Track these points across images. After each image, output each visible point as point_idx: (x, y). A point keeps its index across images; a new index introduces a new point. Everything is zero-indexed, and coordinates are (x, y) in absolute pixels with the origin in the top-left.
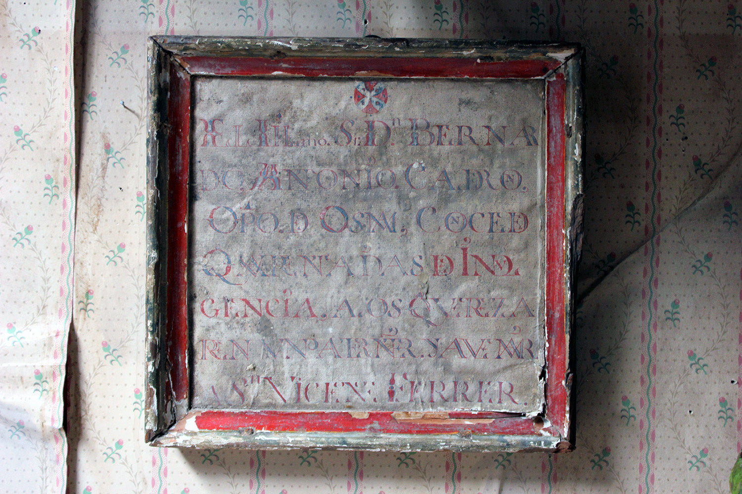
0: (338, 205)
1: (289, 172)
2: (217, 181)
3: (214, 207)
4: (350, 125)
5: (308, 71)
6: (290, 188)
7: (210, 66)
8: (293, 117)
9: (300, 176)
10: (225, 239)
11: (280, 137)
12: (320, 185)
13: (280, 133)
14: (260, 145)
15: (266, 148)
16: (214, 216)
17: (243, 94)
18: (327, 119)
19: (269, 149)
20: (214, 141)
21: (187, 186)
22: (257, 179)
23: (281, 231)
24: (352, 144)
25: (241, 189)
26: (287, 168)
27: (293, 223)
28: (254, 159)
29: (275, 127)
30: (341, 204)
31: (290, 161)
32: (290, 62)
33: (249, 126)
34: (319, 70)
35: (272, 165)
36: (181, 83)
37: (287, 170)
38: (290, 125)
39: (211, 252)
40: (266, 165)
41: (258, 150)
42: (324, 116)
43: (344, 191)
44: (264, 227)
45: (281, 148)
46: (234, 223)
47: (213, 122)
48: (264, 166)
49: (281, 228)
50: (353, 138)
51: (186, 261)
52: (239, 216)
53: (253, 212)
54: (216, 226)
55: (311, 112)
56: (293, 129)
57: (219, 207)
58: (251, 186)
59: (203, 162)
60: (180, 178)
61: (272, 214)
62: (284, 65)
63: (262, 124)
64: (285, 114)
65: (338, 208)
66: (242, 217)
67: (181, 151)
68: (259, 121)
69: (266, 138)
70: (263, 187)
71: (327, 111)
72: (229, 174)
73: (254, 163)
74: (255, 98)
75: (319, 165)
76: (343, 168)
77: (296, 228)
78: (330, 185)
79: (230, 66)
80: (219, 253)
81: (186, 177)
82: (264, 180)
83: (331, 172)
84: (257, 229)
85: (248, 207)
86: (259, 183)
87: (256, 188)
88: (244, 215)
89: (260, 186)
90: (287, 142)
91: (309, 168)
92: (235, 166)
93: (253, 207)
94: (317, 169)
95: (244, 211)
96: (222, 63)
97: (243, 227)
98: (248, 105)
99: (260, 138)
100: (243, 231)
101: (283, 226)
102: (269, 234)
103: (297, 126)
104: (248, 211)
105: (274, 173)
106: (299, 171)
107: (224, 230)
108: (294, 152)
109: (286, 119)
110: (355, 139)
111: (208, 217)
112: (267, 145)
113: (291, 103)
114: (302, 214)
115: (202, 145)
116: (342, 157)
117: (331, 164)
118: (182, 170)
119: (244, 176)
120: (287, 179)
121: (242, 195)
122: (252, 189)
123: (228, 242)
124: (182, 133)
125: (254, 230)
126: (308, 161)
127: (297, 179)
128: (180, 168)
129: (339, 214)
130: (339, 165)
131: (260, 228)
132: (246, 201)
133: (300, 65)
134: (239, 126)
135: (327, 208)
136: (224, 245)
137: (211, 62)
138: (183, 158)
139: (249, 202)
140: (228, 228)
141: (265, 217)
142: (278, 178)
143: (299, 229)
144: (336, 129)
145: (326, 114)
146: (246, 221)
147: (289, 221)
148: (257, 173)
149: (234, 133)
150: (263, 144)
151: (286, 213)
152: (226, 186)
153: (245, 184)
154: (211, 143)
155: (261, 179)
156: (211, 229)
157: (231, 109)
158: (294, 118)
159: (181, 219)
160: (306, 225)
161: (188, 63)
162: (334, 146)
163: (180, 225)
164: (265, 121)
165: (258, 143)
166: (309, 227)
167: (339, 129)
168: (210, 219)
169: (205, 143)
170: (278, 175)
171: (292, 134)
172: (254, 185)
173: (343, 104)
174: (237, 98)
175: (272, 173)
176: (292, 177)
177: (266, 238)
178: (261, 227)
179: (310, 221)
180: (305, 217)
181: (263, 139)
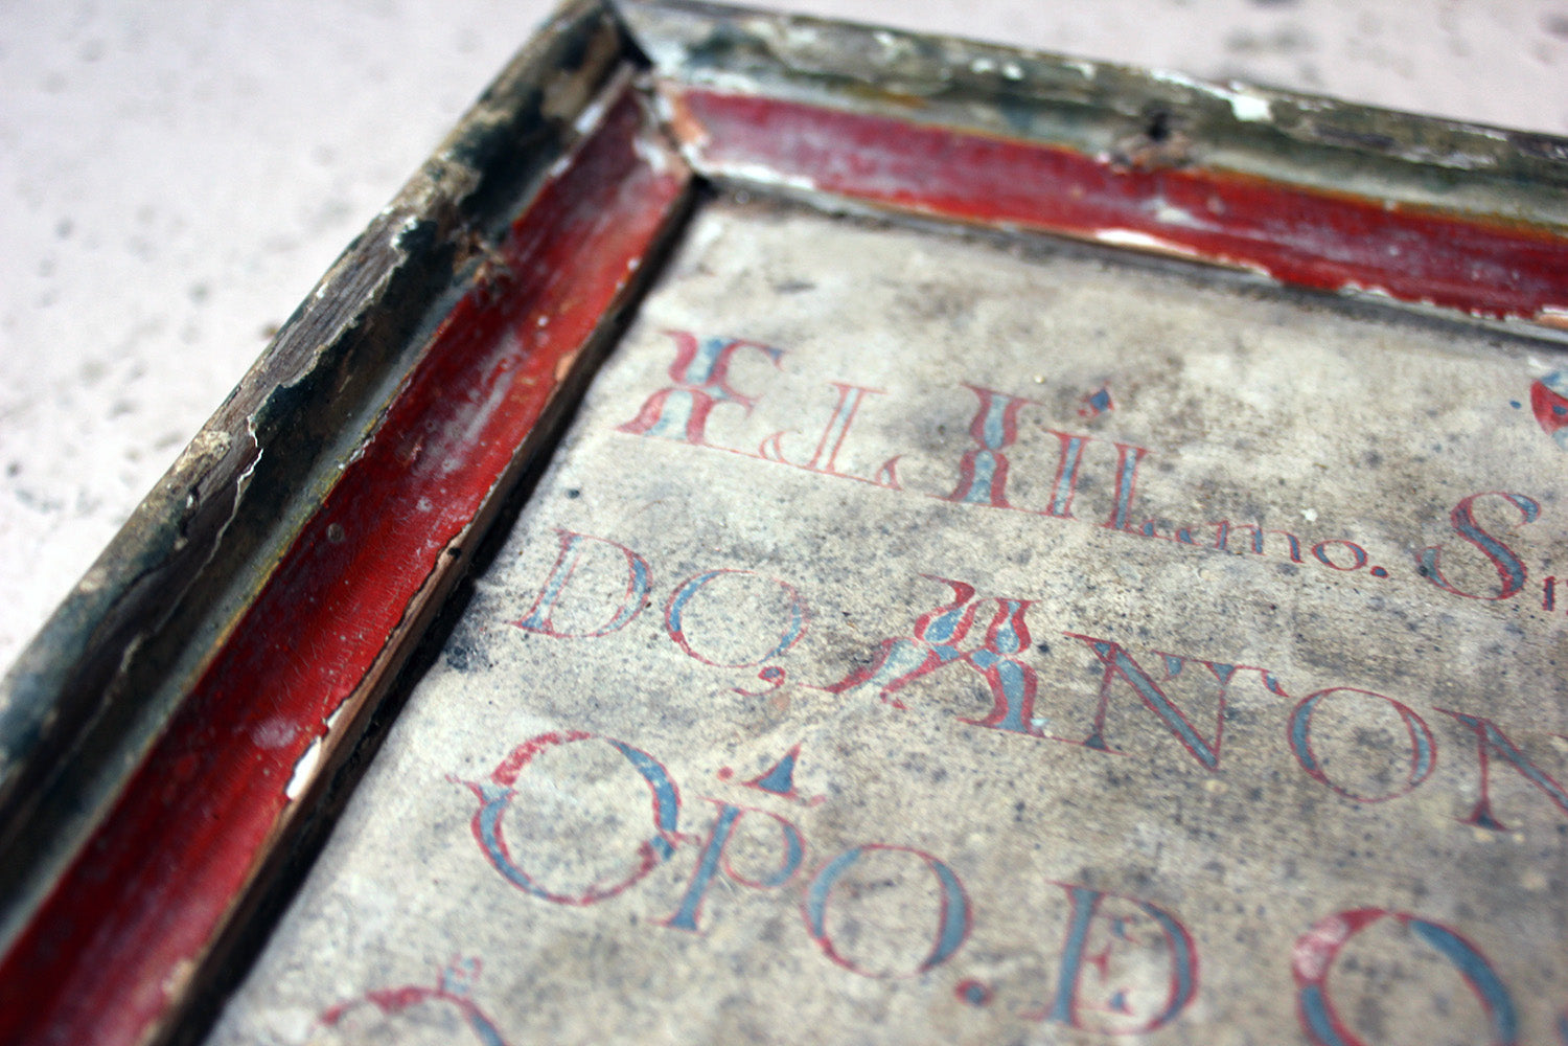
0: (1437, 910)
1: (1110, 655)
2: (632, 603)
3: (548, 726)
4: (1513, 515)
5: (1285, 258)
6: (1096, 741)
7: (803, 158)
8: (1178, 421)
9: (1180, 691)
10: (538, 939)
11: (1084, 484)
12: (1309, 764)
13: (1088, 468)
14: (960, 493)
15: (987, 514)
16: (526, 773)
17: (926, 287)
18: (1374, 460)
19: (1007, 525)
20: (697, 423)
21: (444, 558)
22: (885, 647)
23: (972, 993)
24: (1530, 599)
25: (765, 675)
26: (1097, 633)
27: (1076, 953)
28: (896, 551)
29: (1065, 438)
30: (1463, 911)
31: (1120, 600)
32: (1203, 202)
33: (920, 401)
34: (1345, 264)
35: (1003, 602)
36: (638, 178)
37: (1094, 644)
38: (1156, 451)
39: (396, 1001)
40: (964, 592)
41: (940, 515)
42: (1360, 446)
43: (1482, 835)
44: (852, 929)
45: (1079, 533)
46: (646, 850)
47: (724, 351)
48: (950, 596)
49: (982, 973)
50: (1536, 577)
51: (176, 979)
52: (693, 817)
53: (805, 819)
54: (510, 837)
55: (1286, 421)
56: (1167, 468)
57: (576, 736)
58: (839, 674)
59: (591, 498)
60: (423, 505)
61: (936, 866)
62: (1171, 214)
63: (995, 415)
64: (1131, 402)
65: (1433, 930)
66: (713, 827)
67: (497, 397)
68: (985, 394)
69: (1003, 466)
70: (915, 697)
71: (1376, 428)
72: (720, 587)
73: (899, 568)
74: (985, 315)
75: (1313, 659)
76: (1473, 706)
77: (1092, 990)
78: (1382, 778)
79: (897, 171)
80: (449, 1024)
81: (463, 517)
82: (934, 660)
83: (1390, 710)
84: (795, 928)
85: (778, 779)
86: (895, 670)
87: (868, 691)
88: (731, 815)
89: (896, 685)
90: (1121, 514)
91: (1248, 658)
92: (775, 558)
93: (812, 783)
94: (1299, 679)
95: (737, 797)
96: (867, 154)
97: (694, 895)
98: (939, 328)
99: (967, 465)
100: (684, 919)
101: (997, 957)
102: (874, 990)
103: (1193, 460)
104: (773, 802)
105: (1009, 642)
106: (1177, 665)
107: (556, 882)
108: (1161, 562)
109: (1140, 417)
110: (1550, 582)
111: (481, 773)
112: (999, 500)
113: (1176, 363)
114: (1157, 913)
115: (626, 427)
116: (1467, 648)
117: (1393, 672)
118: (457, 480)
119: (810, 615)
120: (1089, 689)
121: (762, 714)
122: (836, 689)
123: (549, 959)
124: (544, 339)
125: (772, 932)
126: (1246, 625)
127: (1153, 700)
128: (451, 465)
129: (1445, 975)
130: (1446, 691)
131: (817, 931)
132: (776, 744)
133: (1249, 223)
134: (862, 391)
135: (1355, 920)
136: (509, 978)
137: (816, 139)
138: (492, 431)
139: (792, 756)
140: (585, 876)
141: (874, 868)
142: (1028, 676)
143: (1119, 1004)
144: (1426, 515)
145: (1374, 439)
146: (736, 863)
147: (1049, 940)
148: (897, 619)
149: (824, 414)
150: (979, 493)
151: (1043, 882)
152: (677, 636)
153: (801, 652)
154: (678, 427)
155: (912, 655)
156: (467, 848)
157: (846, 321)
158: (1186, 423)
159: (305, 710)
160: (1183, 989)
161: (705, 127)
162: (1411, 593)
163: (276, 734)
164: (1015, 403)
165: (949, 487)
166: (1196, 1012)
167: (1443, 518)
168: (492, 789)
169: (645, 421)
170: (1029, 656)
171: (1160, 491)
172: (857, 677)
173: (1469, 420)
174: (889, 294)
175: (991, 637)
176: (1118, 686)
177: (843, 1013)
178: (831, 928)
179: (1214, 972)
180: (1175, 938)
181: (984, 473)
